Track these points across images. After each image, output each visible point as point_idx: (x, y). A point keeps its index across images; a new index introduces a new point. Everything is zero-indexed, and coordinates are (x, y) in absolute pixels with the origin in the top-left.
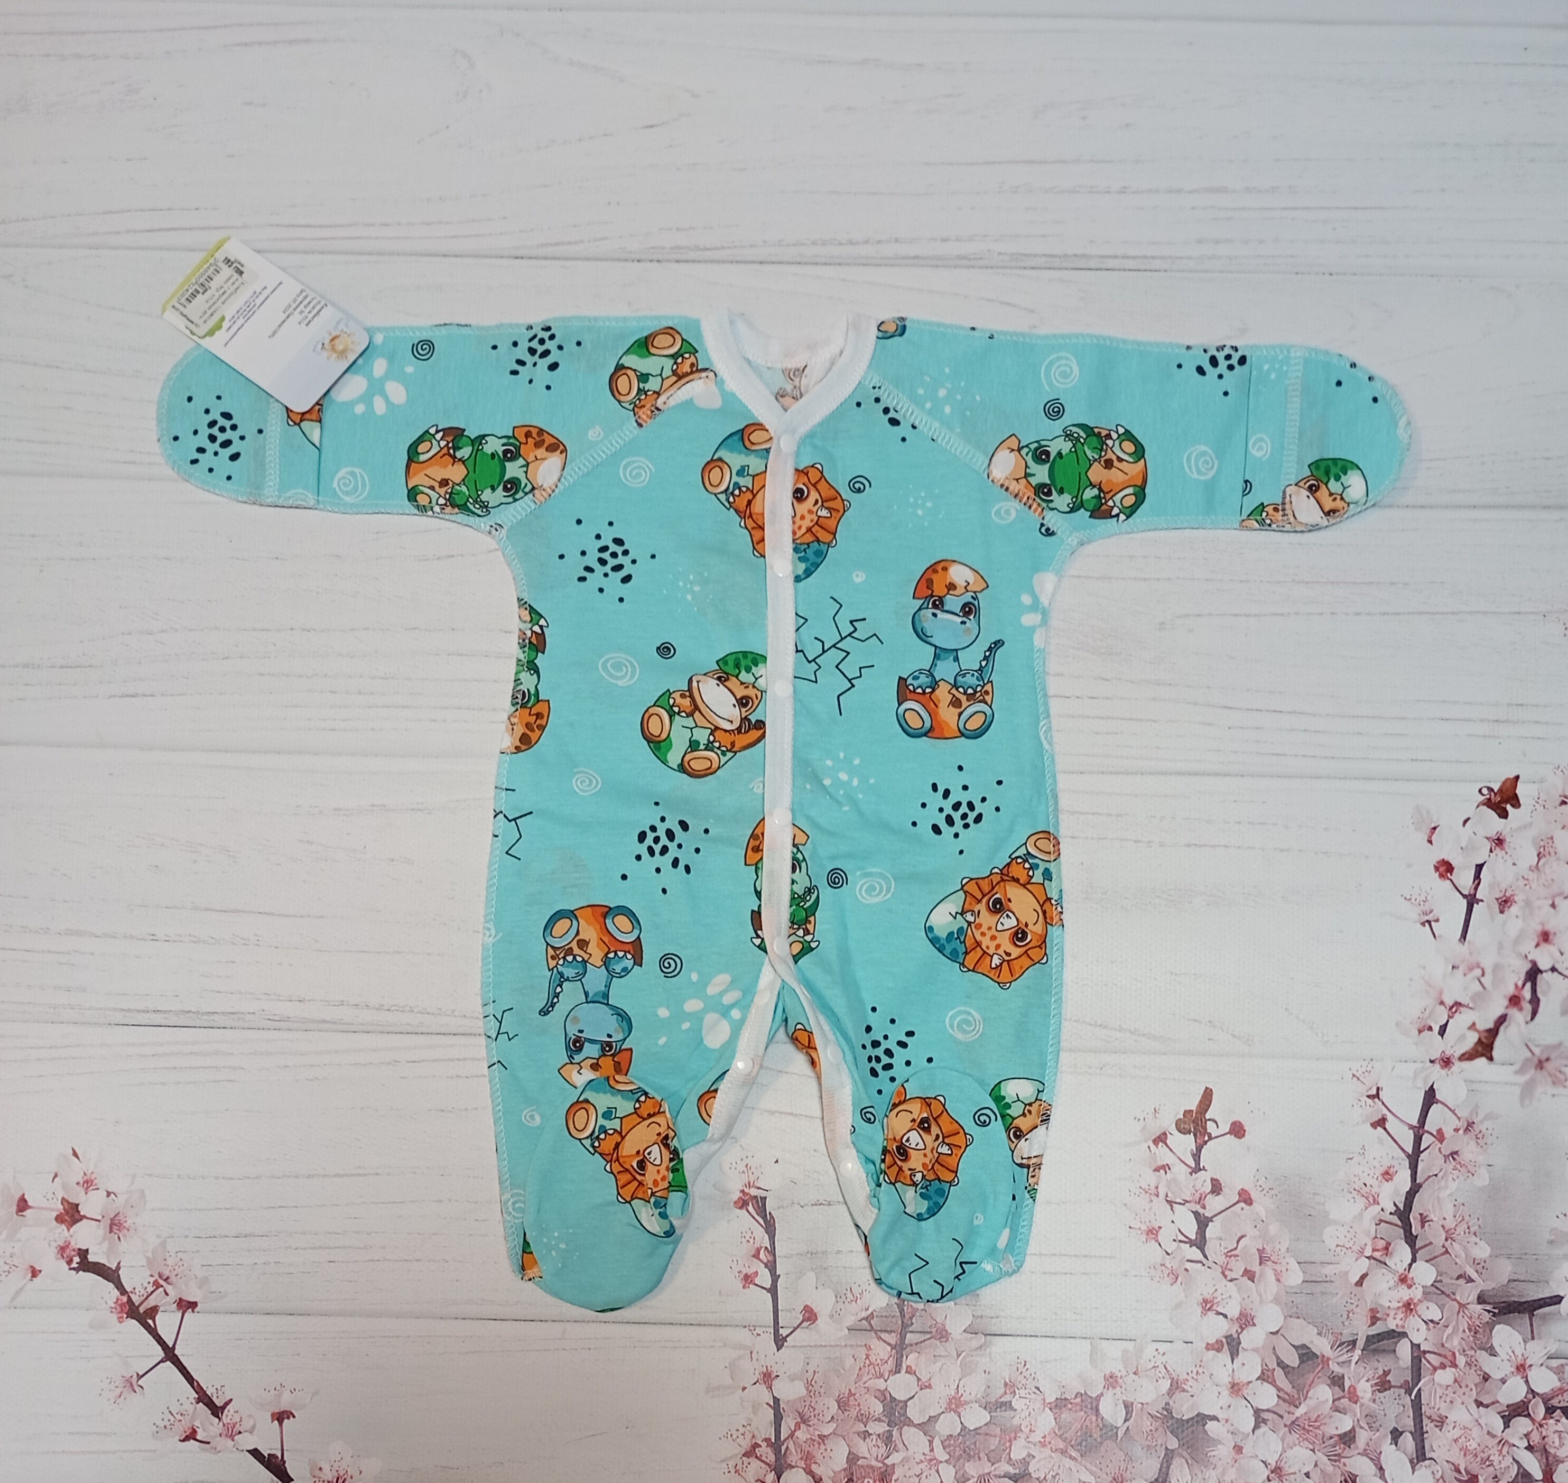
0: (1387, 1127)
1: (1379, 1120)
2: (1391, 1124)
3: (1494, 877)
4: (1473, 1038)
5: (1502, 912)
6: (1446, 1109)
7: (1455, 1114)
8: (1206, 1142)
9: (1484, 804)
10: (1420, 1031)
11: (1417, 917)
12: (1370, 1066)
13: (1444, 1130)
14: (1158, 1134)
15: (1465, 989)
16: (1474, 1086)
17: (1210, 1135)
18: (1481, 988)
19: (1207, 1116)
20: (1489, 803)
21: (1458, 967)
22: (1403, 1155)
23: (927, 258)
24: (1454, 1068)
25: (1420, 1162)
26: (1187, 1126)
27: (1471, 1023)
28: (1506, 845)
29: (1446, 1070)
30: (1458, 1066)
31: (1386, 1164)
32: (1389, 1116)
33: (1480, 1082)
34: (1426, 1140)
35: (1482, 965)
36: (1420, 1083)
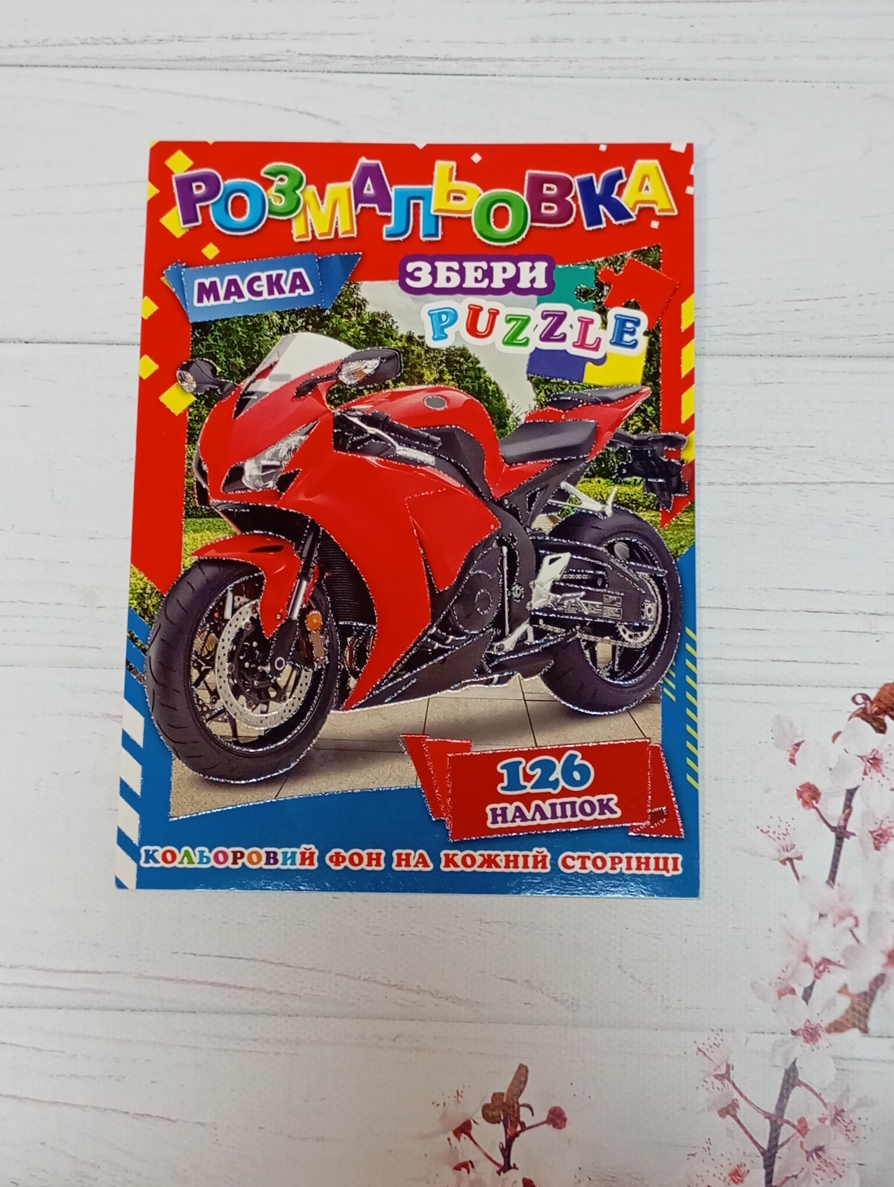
0: (738, 1115)
1: (729, 1105)
2: (744, 1112)
3: (868, 805)
4: (843, 1004)
5: (877, 848)
6: (811, 1093)
7: (821, 1099)
8: (517, 1135)
9: (857, 715)
10: (781, 994)
11: (776, 854)
12: (719, 1039)
13: (808, 1120)
14: (461, 1123)
15: (835, 943)
16: (845, 1065)
17: (523, 1124)
18: (853, 942)
19: (521, 1101)
20: (864, 715)
21: (827, 915)
22: (757, 1152)
23: (216, 59)
24: (820, 1041)
25: (777, 1160)
26: (495, 1113)
27: (841, 985)
28: (883, 767)
29: (811, 1043)
30: (825, 1039)
31: (736, 1161)
32: (741, 1102)
33: (852, 1059)
34: (786, 1131)
35: (855, 913)
36: (779, 1060)
